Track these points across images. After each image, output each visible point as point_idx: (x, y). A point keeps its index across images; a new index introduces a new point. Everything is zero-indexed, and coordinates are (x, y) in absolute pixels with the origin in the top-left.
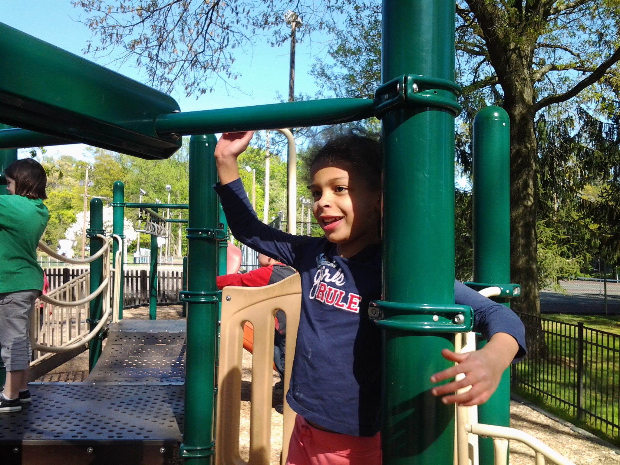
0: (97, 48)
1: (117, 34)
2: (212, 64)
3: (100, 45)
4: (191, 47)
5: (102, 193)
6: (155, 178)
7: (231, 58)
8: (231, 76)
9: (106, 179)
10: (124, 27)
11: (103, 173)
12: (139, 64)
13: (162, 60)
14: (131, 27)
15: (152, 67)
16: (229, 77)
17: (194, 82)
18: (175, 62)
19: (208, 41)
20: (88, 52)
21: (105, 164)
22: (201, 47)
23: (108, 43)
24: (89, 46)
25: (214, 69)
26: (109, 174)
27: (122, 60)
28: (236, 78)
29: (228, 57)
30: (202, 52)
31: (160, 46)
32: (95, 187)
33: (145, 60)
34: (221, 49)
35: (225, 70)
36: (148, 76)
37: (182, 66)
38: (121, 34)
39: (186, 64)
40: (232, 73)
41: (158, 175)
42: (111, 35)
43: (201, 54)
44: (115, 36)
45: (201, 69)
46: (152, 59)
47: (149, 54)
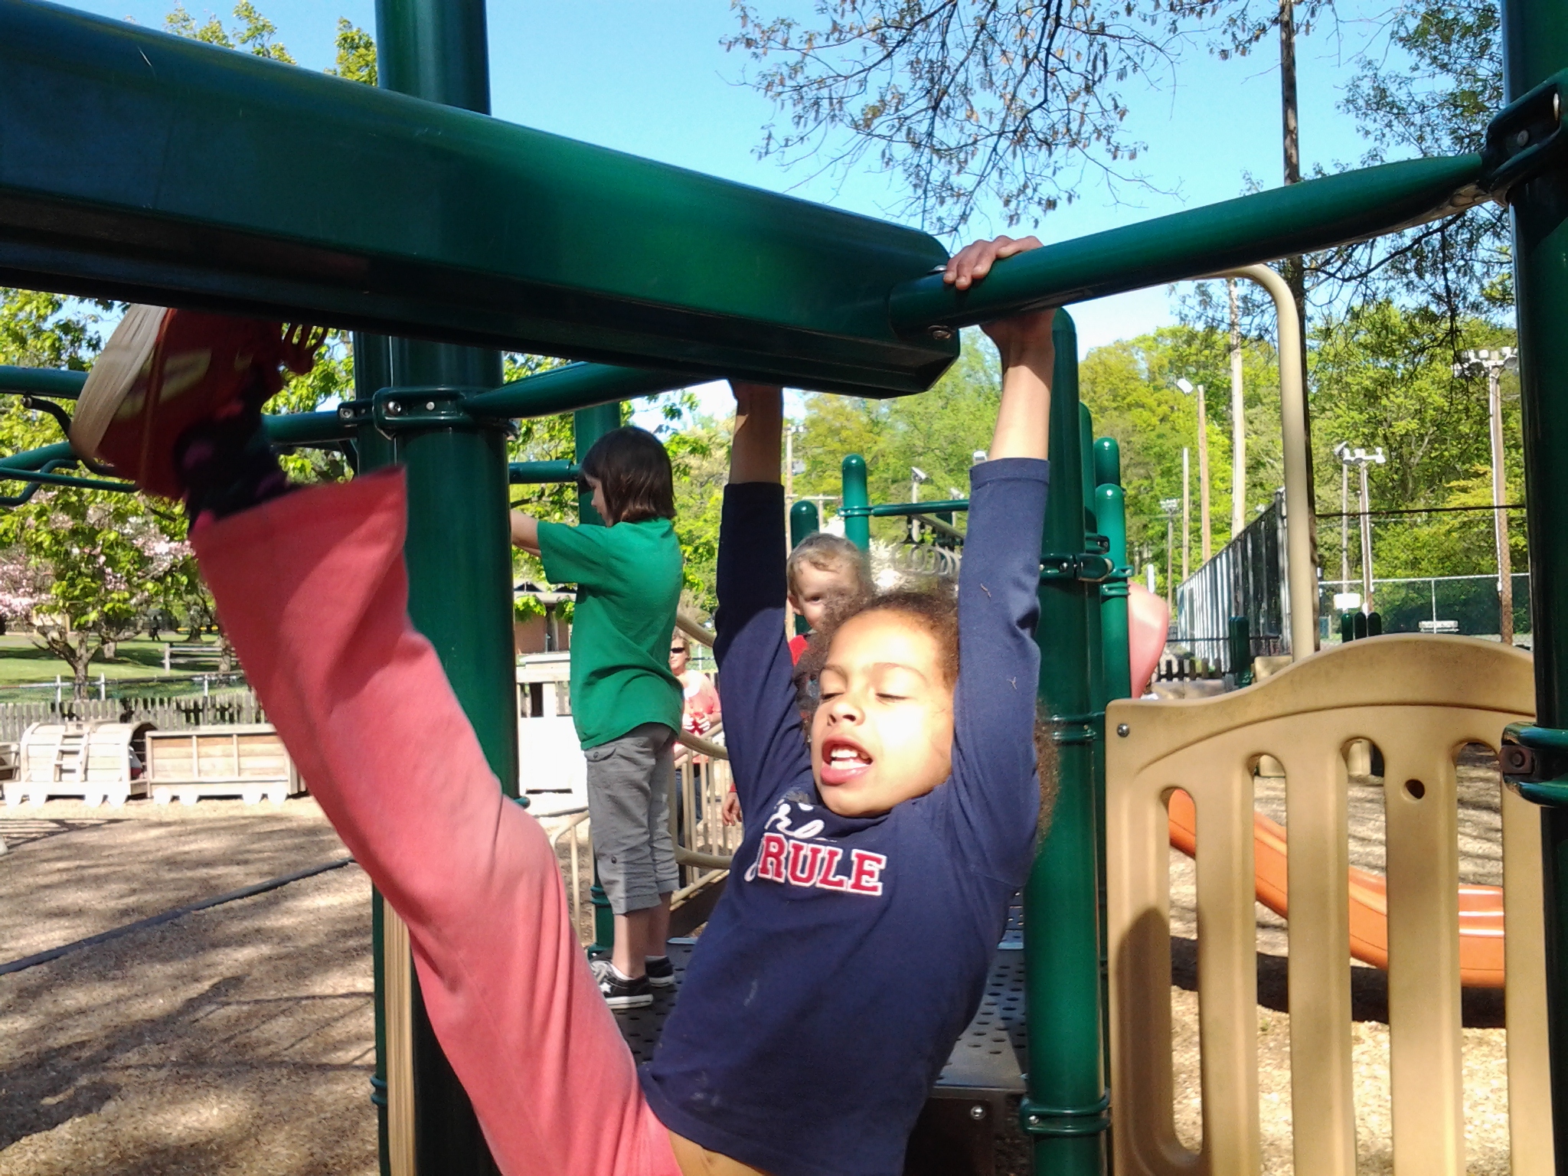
0: (787, 140)
1: (831, 98)
2: (1069, 130)
3: (794, 132)
4: (1014, 97)
5: (825, 487)
6: (946, 437)
7: (1116, 107)
8: (1119, 154)
9: (833, 452)
10: (846, 78)
11: (826, 437)
12: (887, 164)
13: (942, 143)
14: (863, 75)
15: (918, 165)
16: (1115, 157)
17: (1025, 186)
18: (975, 142)
19: (1053, 74)
20: (767, 153)
21: (830, 417)
22: (1037, 94)
23: (811, 124)
24: (770, 137)
25: (1073, 144)
26: (840, 441)
27: (847, 159)
28: (1133, 156)
29: (1109, 105)
30: (1040, 106)
31: (935, 108)
32: (808, 474)
33: (902, 150)
34: (1088, 89)
35: (1103, 141)
36: (911, 188)
37: (995, 149)
38: (840, 94)
39: (1004, 144)
40: (1123, 144)
41: (953, 428)
42: (817, 103)
43: (1038, 111)
44: (825, 103)
45: (1040, 150)
46: (917, 145)
47: (908, 134)
